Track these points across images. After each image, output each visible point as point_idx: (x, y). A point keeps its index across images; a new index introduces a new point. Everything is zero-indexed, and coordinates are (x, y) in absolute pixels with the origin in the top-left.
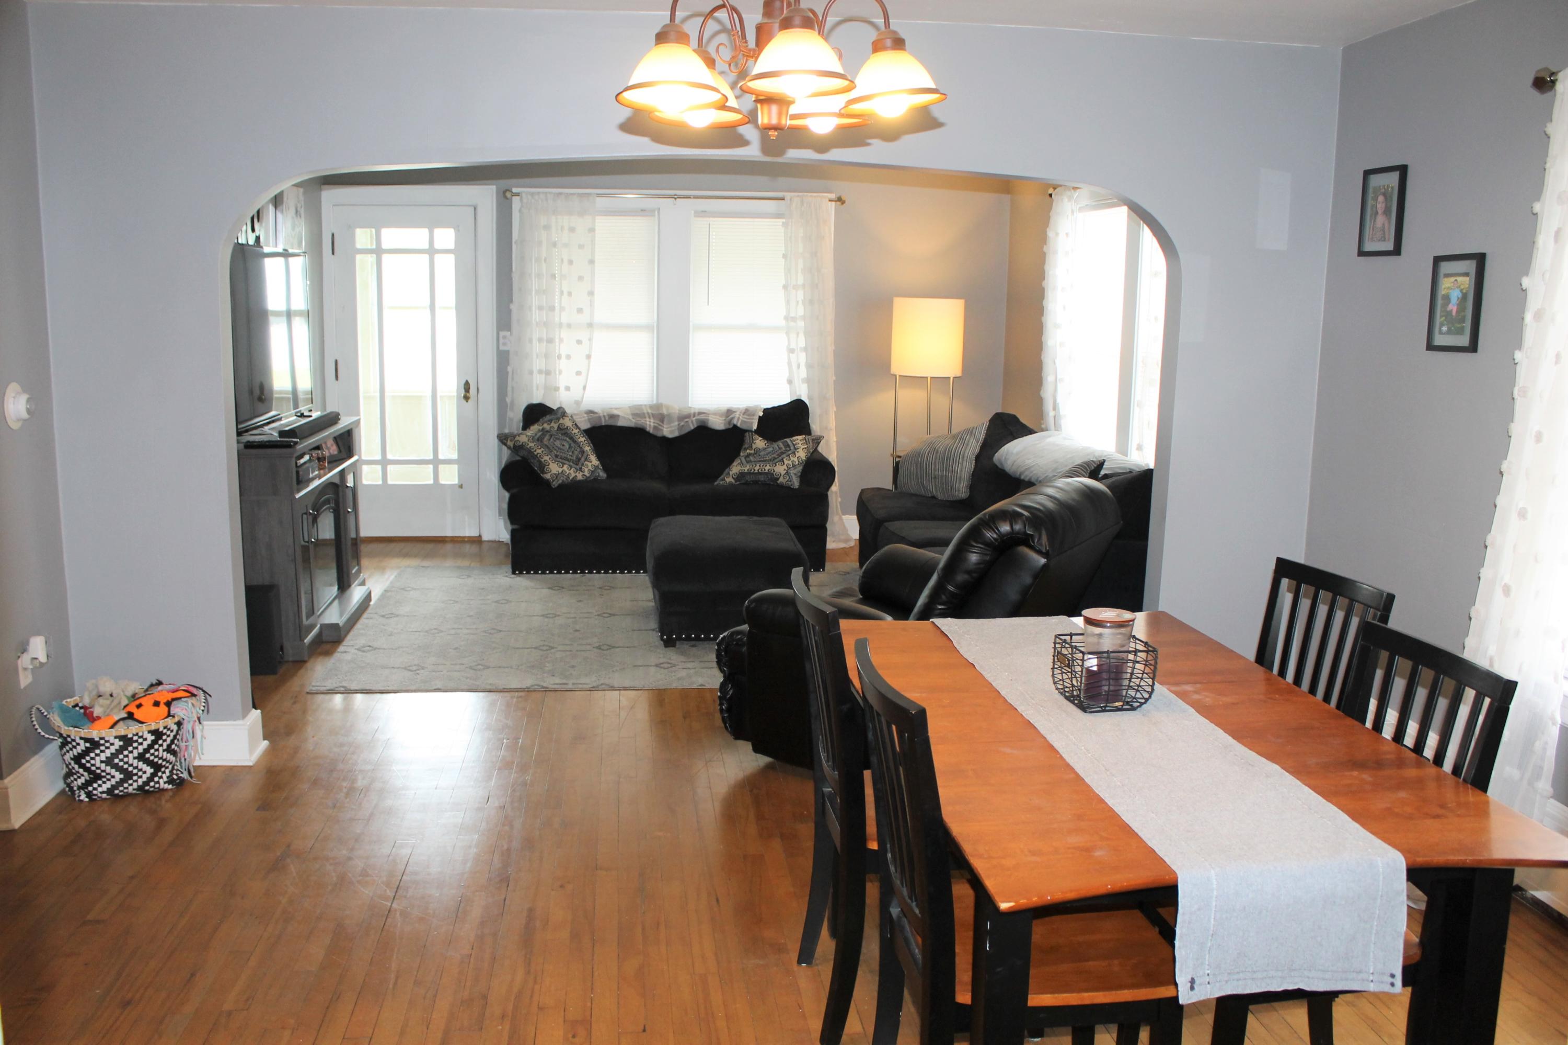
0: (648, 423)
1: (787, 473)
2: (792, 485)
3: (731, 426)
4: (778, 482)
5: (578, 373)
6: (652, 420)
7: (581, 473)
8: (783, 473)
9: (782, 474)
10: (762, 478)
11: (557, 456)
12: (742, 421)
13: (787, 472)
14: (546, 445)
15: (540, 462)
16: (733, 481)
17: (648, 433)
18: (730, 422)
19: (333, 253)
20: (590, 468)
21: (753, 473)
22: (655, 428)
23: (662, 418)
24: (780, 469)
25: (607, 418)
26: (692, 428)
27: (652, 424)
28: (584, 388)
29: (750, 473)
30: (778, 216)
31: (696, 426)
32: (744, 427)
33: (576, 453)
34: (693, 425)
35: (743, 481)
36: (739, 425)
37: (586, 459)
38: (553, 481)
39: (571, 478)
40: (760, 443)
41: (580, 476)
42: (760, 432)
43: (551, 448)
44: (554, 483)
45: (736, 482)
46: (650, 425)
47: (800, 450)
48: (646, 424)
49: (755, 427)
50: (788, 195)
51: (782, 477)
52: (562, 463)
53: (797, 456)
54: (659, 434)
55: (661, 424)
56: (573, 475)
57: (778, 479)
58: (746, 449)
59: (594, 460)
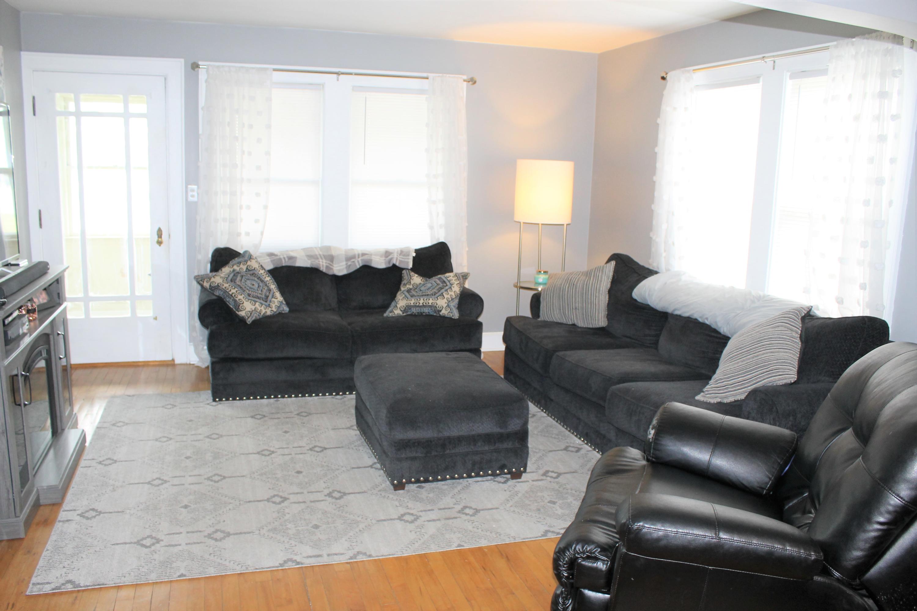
0: (321, 263)
1: (448, 306)
2: (453, 316)
3: (391, 265)
4: (441, 313)
5: (257, 221)
6: (324, 261)
7: (270, 309)
8: (445, 305)
9: (444, 307)
10: (426, 310)
11: (249, 295)
12: (400, 260)
13: (448, 305)
14: (239, 285)
15: (235, 301)
16: (401, 313)
17: (321, 272)
18: (390, 261)
19: (34, 114)
20: (276, 304)
21: (418, 306)
22: (327, 267)
23: (331, 258)
24: (441, 303)
25: (287, 259)
26: (358, 267)
27: (324, 264)
28: (262, 233)
29: (415, 306)
30: (421, 92)
31: (361, 265)
32: (402, 266)
33: (264, 291)
34: (359, 264)
35: (409, 313)
36: (397, 264)
37: (273, 297)
38: (248, 318)
39: (262, 314)
40: (417, 279)
41: (269, 313)
42: (414, 269)
43: (244, 288)
44: (249, 319)
45: (403, 313)
46: (323, 265)
47: (455, 285)
48: (320, 264)
49: (411, 266)
50: (431, 75)
51: (444, 309)
52: (254, 301)
53: (453, 291)
54: (330, 273)
55: (331, 264)
56: (264, 311)
57: (441, 311)
58: (405, 285)
59: (279, 297)
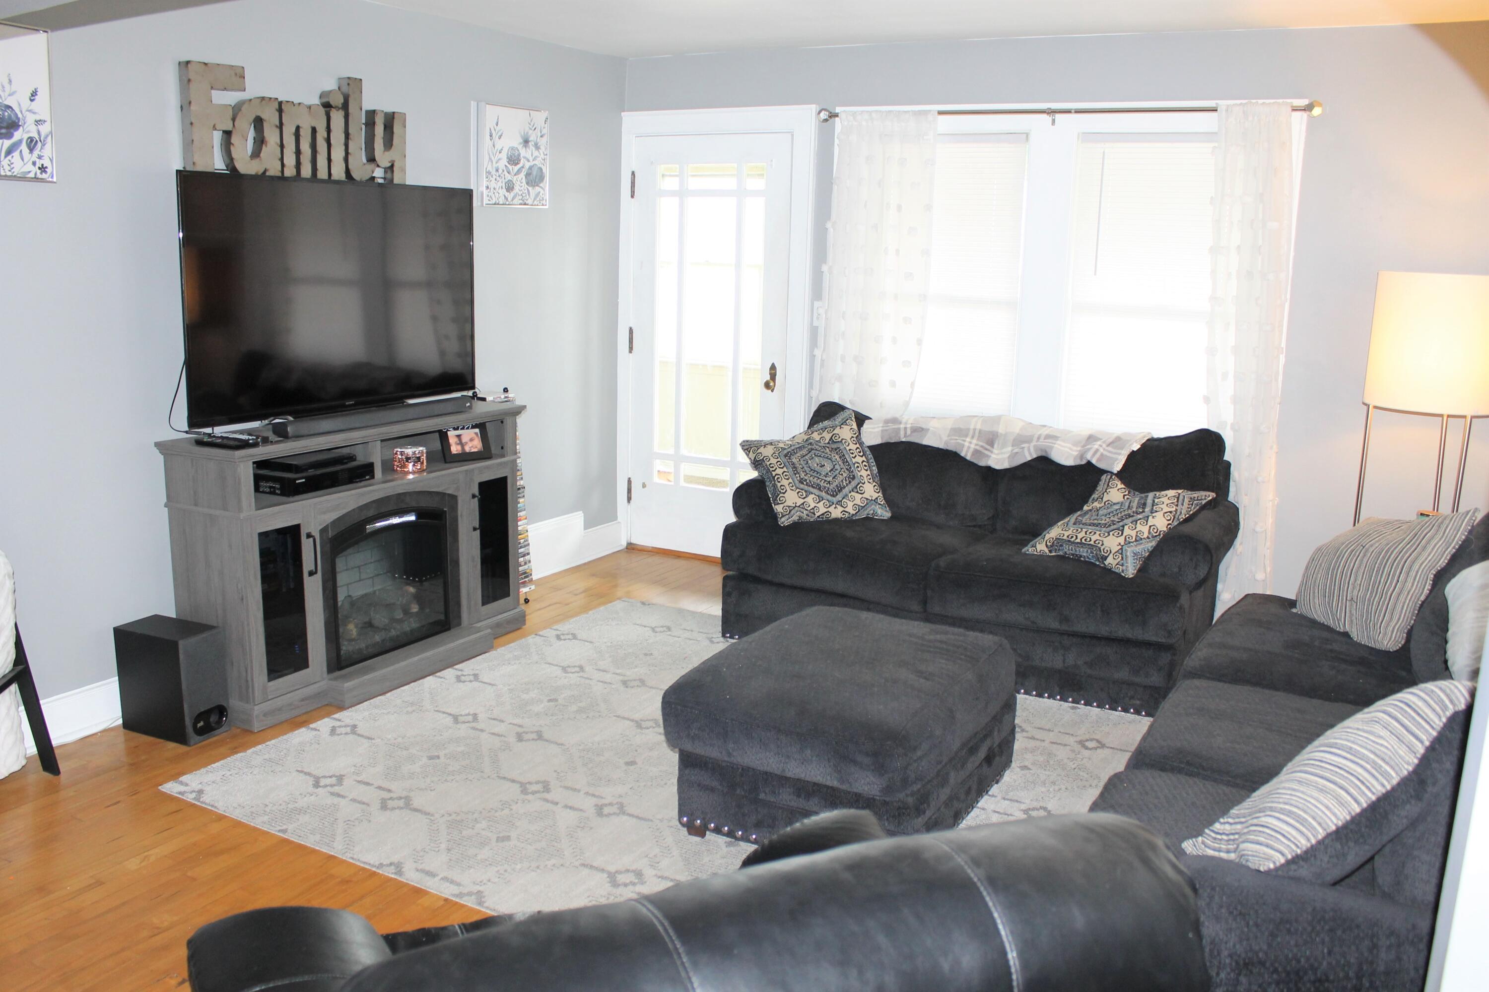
0: (967, 444)
1: (1121, 551)
2: (1123, 571)
3: (1084, 462)
4: (1106, 563)
5: (906, 364)
6: (974, 441)
7: (840, 509)
8: (1115, 548)
9: (1113, 552)
10: (1084, 552)
11: (801, 481)
12: (1102, 455)
13: (1121, 549)
14: (793, 464)
15: (775, 486)
16: (1047, 550)
17: (963, 459)
18: (1082, 457)
19: (632, 197)
20: (858, 501)
21: (1073, 543)
22: (976, 452)
23: (991, 439)
24: (1112, 543)
25: (909, 432)
26: (1029, 458)
27: (973, 446)
28: (912, 385)
29: (1069, 541)
30: (1209, 136)
31: (1035, 456)
32: (1101, 465)
33: (840, 478)
34: (1030, 454)
35: (1061, 553)
36: (1094, 461)
37: (855, 489)
38: (783, 516)
39: (817, 514)
40: (1116, 493)
41: (836, 513)
42: (1120, 475)
43: (799, 469)
44: (783, 519)
45: (1050, 551)
46: (968, 449)
47: (1159, 515)
48: (963, 446)
49: (1117, 467)
50: (1222, 104)
51: (1111, 555)
52: (806, 491)
53: (1150, 523)
54: (982, 463)
55: (988, 447)
56: (823, 510)
57: (1106, 558)
58: (1094, 500)
59: (871, 490)
